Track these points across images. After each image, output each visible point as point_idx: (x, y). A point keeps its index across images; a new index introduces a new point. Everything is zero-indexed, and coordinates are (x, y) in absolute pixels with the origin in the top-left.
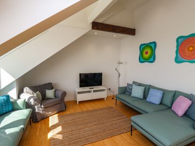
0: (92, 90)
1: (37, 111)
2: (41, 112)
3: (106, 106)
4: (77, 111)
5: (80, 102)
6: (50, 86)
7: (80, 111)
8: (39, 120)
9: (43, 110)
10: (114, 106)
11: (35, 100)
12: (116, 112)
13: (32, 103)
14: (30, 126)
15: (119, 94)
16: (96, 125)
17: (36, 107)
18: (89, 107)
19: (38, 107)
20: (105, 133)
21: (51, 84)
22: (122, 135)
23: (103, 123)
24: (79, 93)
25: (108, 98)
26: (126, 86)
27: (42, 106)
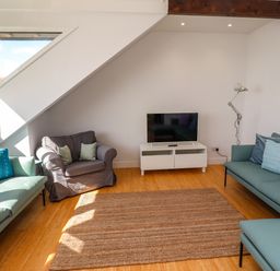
0: (174, 149)
1: (55, 181)
2: (65, 184)
3: (200, 187)
4: (136, 191)
5: (147, 172)
6: (90, 137)
7: (140, 190)
8: (60, 198)
9: (68, 181)
10: (218, 189)
11: (52, 161)
12: (217, 203)
13: (47, 167)
14: (42, 207)
15: (233, 160)
16: (162, 225)
17: (54, 173)
18: (163, 184)
19: (58, 175)
20: (176, 247)
21: (93, 132)
22: (216, 260)
23: (179, 224)
24: (145, 153)
25: (209, 168)
26: (254, 143)
27: (67, 174)
